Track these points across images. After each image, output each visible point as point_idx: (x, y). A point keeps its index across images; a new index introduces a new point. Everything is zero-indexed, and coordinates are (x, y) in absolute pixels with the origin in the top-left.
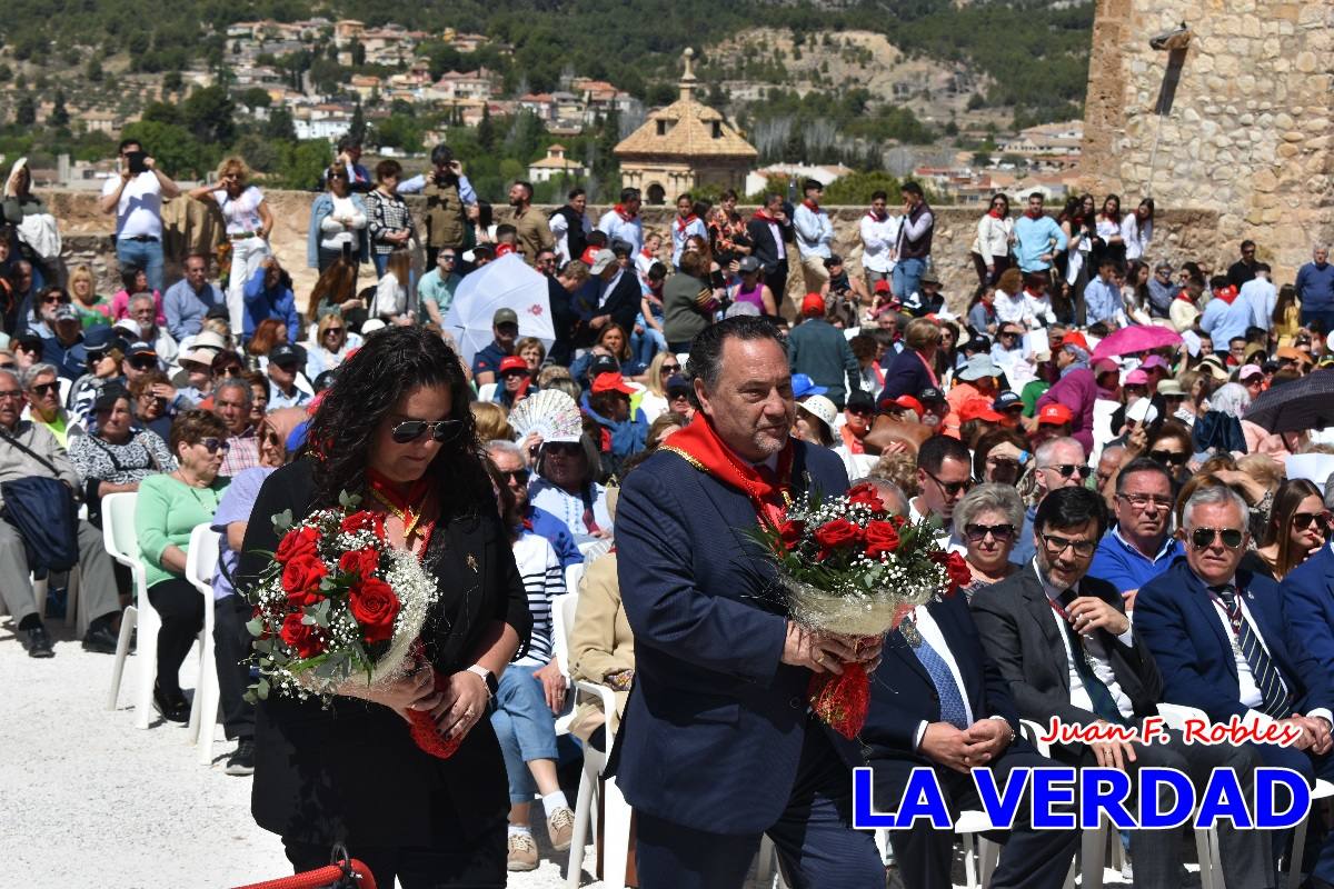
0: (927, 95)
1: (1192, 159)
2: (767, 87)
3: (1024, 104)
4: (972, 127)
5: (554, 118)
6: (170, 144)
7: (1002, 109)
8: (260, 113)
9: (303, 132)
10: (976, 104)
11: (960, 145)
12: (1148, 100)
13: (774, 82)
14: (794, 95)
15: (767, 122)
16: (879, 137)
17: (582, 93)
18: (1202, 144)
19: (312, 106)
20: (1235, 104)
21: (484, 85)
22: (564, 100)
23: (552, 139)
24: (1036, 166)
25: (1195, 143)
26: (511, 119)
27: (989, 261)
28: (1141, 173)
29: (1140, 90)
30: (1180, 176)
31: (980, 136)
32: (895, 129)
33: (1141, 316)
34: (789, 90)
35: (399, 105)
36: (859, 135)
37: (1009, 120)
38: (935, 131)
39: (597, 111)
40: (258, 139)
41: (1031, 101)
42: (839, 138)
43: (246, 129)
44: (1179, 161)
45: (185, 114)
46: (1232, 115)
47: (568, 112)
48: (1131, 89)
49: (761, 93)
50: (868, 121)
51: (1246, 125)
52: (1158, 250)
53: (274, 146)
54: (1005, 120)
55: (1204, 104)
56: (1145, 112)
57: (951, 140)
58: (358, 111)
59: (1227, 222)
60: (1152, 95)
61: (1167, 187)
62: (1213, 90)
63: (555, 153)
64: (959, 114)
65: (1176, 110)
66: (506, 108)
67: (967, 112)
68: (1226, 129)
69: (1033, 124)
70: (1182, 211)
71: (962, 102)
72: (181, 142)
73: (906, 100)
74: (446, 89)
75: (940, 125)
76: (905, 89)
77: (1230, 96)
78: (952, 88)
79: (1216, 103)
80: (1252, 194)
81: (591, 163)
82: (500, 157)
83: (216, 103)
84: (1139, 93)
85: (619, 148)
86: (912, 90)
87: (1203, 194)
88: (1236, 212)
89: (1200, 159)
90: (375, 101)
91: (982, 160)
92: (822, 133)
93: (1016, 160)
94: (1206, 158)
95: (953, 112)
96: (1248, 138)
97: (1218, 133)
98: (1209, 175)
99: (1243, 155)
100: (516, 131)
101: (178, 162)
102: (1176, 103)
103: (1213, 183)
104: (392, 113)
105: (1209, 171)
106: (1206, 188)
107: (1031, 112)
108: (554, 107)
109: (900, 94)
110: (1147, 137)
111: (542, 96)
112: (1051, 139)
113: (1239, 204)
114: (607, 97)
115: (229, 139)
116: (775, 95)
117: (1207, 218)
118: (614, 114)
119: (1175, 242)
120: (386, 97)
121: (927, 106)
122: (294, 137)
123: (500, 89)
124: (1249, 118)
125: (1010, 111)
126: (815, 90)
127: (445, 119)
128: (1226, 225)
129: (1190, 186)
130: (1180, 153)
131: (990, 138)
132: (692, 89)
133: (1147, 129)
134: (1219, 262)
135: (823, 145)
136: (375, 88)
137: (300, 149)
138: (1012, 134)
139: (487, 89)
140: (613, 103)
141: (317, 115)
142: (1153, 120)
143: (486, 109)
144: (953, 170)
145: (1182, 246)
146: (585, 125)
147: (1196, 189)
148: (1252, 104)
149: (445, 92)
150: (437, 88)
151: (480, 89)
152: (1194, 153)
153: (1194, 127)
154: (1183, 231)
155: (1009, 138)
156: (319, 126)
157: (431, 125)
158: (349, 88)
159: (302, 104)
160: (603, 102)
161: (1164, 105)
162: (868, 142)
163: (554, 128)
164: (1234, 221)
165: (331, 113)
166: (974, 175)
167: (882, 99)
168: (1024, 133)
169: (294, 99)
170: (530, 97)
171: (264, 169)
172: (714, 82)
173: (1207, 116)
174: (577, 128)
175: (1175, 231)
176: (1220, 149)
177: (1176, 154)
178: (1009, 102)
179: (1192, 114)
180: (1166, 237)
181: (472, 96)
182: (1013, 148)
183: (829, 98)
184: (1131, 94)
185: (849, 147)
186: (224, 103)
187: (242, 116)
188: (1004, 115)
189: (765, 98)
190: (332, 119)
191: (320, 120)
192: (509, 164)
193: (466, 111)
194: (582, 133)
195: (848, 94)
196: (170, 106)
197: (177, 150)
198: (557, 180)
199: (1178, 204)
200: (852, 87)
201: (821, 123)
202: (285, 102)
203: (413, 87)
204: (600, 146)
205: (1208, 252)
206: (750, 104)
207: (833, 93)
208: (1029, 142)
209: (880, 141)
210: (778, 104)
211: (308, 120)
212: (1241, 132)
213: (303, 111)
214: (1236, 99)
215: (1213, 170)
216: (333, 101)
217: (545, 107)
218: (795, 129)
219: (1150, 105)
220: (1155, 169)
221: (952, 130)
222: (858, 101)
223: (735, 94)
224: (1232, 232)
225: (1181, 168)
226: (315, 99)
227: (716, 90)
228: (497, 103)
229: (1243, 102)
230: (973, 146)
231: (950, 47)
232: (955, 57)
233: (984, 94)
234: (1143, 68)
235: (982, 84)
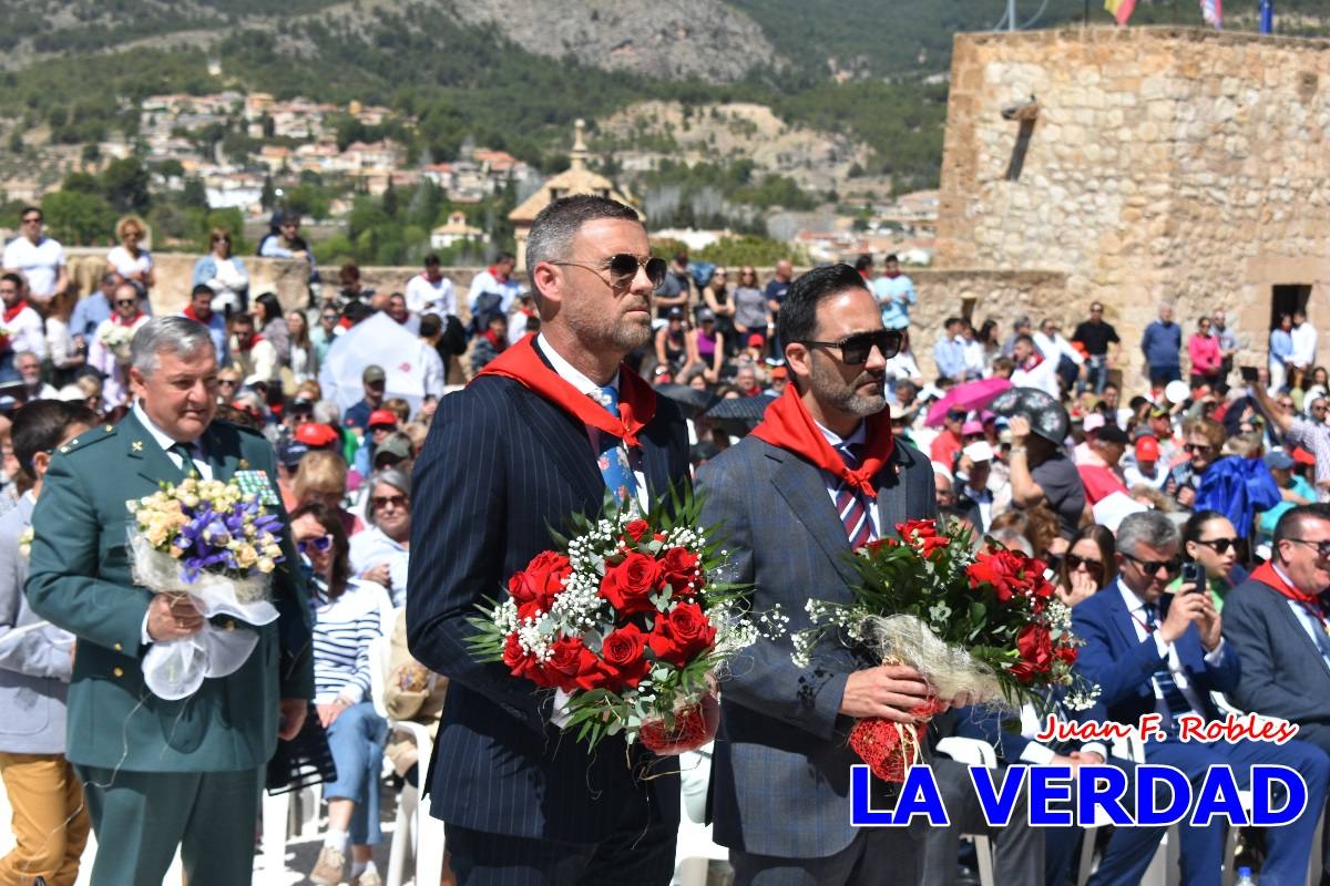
0: (809, 165)
1: (1041, 223)
2: (657, 157)
3: (900, 174)
4: (852, 195)
5: (455, 187)
6: (86, 212)
7: (879, 178)
8: (175, 183)
9: (215, 200)
10: (856, 173)
11: (840, 211)
12: (1000, 168)
13: (665, 151)
14: (684, 164)
15: (658, 190)
16: (764, 204)
17: (481, 163)
18: (1051, 210)
19: (225, 176)
20: (1082, 171)
21: (389, 155)
22: (465, 170)
23: (452, 207)
24: (912, 231)
25: (1045, 208)
26: (414, 188)
28: (994, 236)
29: (993, 157)
30: (1031, 239)
31: (860, 204)
32: (779, 196)
34: (678, 160)
35: (307, 175)
36: (745, 202)
37: (887, 187)
38: (818, 198)
39: (496, 180)
40: (171, 207)
41: (907, 170)
42: (726, 205)
43: (161, 198)
44: (1029, 224)
45: (102, 184)
46: (1079, 182)
47: (469, 181)
48: (983, 157)
49: (652, 163)
50: (753, 190)
51: (1093, 191)
52: (1010, 309)
53: (187, 215)
54: (882, 187)
55: (1051, 171)
56: (996, 179)
57: (831, 207)
58: (268, 180)
59: (1075, 282)
60: (1003, 162)
61: (1018, 249)
62: (1061, 158)
63: (456, 220)
64: (840, 182)
65: (1027, 176)
66: (408, 178)
67: (846, 180)
68: (1073, 195)
69: (908, 191)
70: (1032, 273)
71: (842, 170)
72: (97, 211)
73: (789, 169)
74: (352, 159)
75: (821, 193)
76: (788, 158)
77: (1077, 163)
78: (833, 158)
79: (1065, 170)
80: (1098, 257)
81: (490, 229)
82: (403, 223)
83: (132, 173)
84: (993, 161)
85: (515, 215)
86: (795, 159)
87: (1053, 256)
88: (1084, 273)
89: (1049, 222)
90: (285, 171)
91: (861, 226)
92: (710, 201)
93: (893, 226)
94: (1054, 222)
95: (833, 181)
96: (1094, 202)
97: (1066, 198)
98: (1058, 239)
99: (1090, 220)
100: (419, 200)
101: (95, 230)
102: (1026, 170)
103: (1062, 245)
104: (301, 183)
105: (1058, 234)
106: (1055, 250)
107: (907, 181)
108: (455, 176)
109: (785, 164)
110: (999, 203)
111: (446, 166)
112: (926, 206)
113: (1086, 265)
114: (506, 167)
115: (144, 208)
116: (666, 165)
117: (1056, 278)
118: (512, 183)
119: (1025, 302)
120: (296, 168)
121: (809, 175)
122: (207, 206)
123: (403, 160)
124: (1094, 184)
125: (888, 179)
126: (704, 160)
127: (350, 188)
128: (1075, 286)
129: (1040, 248)
130: (1030, 217)
131: (869, 205)
132: (584, 160)
133: (1000, 195)
134: (1068, 319)
135: (711, 212)
136: (285, 159)
137: (212, 217)
138: (888, 201)
139: (392, 159)
140: (511, 173)
141: (229, 184)
142: (1005, 186)
143: (390, 179)
144: (834, 235)
145: (1033, 304)
146: (485, 193)
147: (1046, 251)
148: (1098, 169)
149: (352, 161)
150: (345, 159)
151: (385, 159)
152: (1044, 217)
153: (1044, 193)
154: (1032, 292)
155: (886, 205)
156: (232, 193)
157: (338, 193)
158: (260, 159)
159: (215, 174)
160: (501, 172)
161: (1014, 171)
162: (753, 209)
163: (455, 196)
164: (1083, 281)
165: (243, 181)
166: (854, 240)
167: (766, 168)
168: (901, 200)
169: (206, 170)
170: (433, 167)
171: (179, 236)
172: (607, 153)
173: (1056, 182)
174: (477, 197)
175: (1027, 291)
176: (1068, 214)
177: (1027, 219)
178: (887, 171)
179: (1041, 180)
180: (1017, 297)
181: (377, 166)
182: (890, 214)
183: (716, 167)
184: (984, 162)
185: (735, 214)
186: (140, 173)
187: (156, 185)
188: (882, 183)
189: (656, 168)
190: (243, 188)
191: (234, 190)
192: (412, 231)
193: (371, 181)
194: (482, 201)
195: (735, 164)
196: (88, 177)
197: (93, 218)
198: (459, 246)
199: (1029, 265)
200: (738, 157)
201: (708, 192)
202: (198, 172)
203: (321, 158)
204: (499, 212)
205: (1057, 310)
206: (641, 174)
207: (720, 163)
208: (906, 208)
209: (764, 207)
210: (668, 173)
211: (220, 189)
212: (1087, 197)
213: (216, 181)
214: (1083, 167)
215: (1062, 233)
216: (245, 171)
217: (446, 177)
218: (685, 196)
219: (1002, 171)
220: (1007, 232)
221: (833, 197)
222: (744, 171)
223: (627, 164)
224: (1080, 292)
225: (1031, 231)
226: (227, 168)
227: (609, 160)
228: (402, 173)
229: (1090, 168)
230: (853, 212)
231: (829, 120)
232: (836, 129)
233: (863, 164)
234: (996, 137)
235: (861, 154)
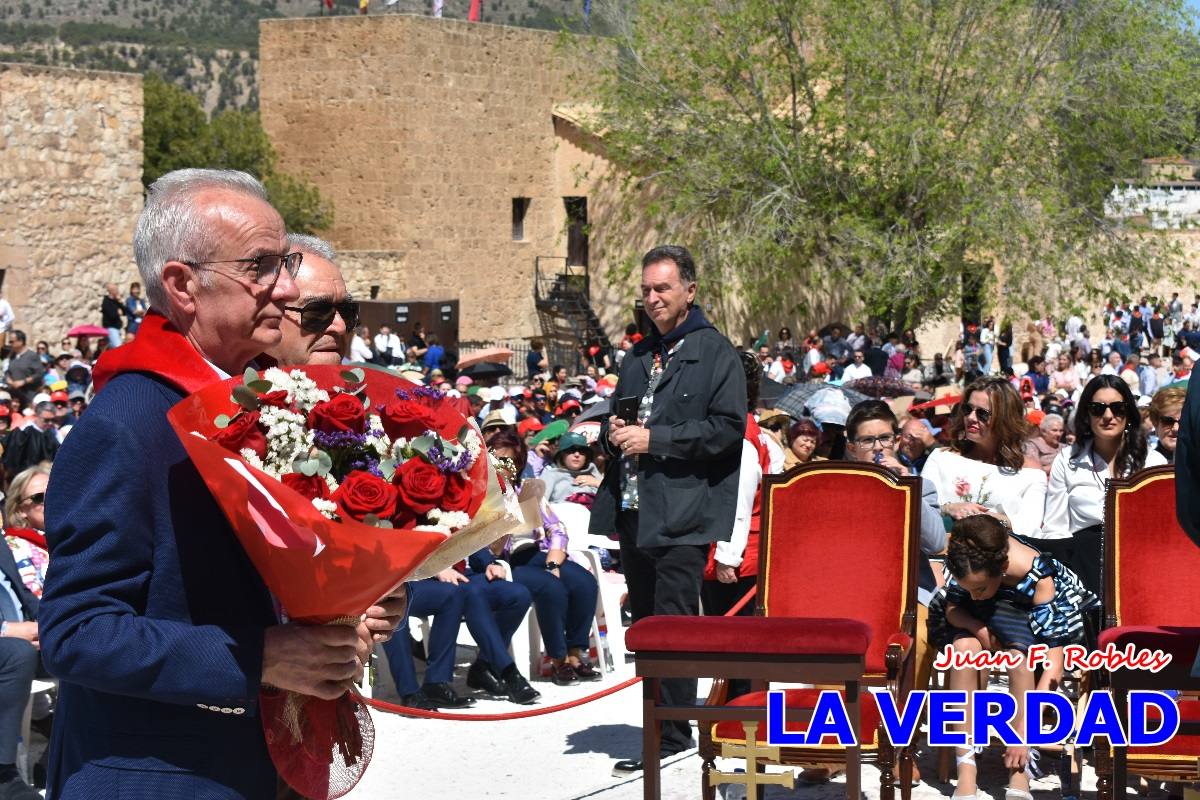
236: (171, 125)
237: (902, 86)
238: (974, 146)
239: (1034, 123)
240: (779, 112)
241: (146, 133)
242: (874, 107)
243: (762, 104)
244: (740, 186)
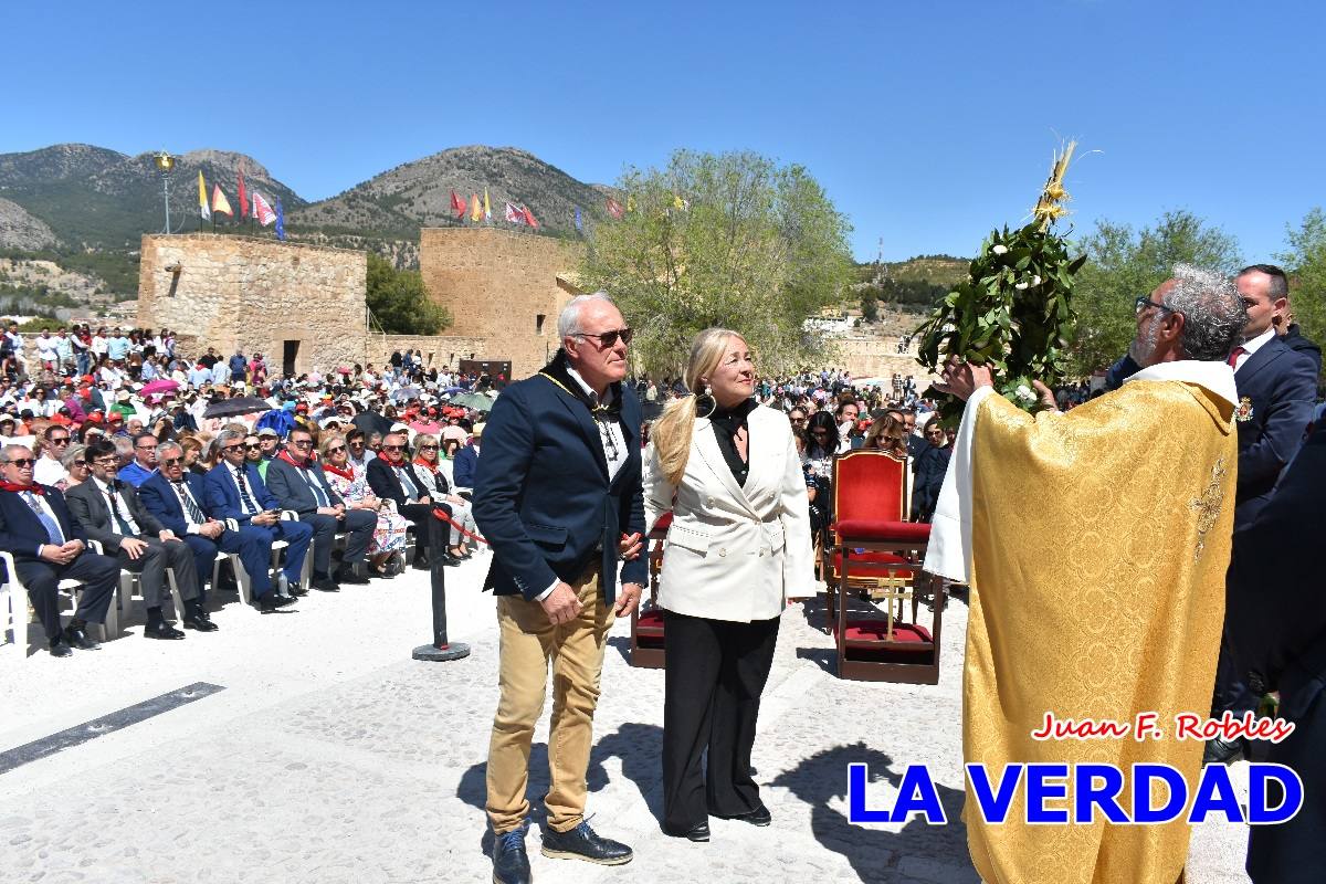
0: (75, 288)
1: (185, 315)
3: (119, 293)
4: (97, 302)
7: (109, 295)
10: (98, 292)
11: (91, 308)
12: (165, 292)
14: (13, 287)
18: (189, 309)
20: (202, 294)
25: (186, 308)
27: (98, 355)
28: (163, 320)
29: (162, 287)
30: (179, 321)
31: (101, 306)
32: (61, 302)
33: (165, 376)
34: (10, 284)
36: (44, 304)
37: (113, 299)
38: (80, 303)
41: (122, 292)
42: (35, 305)
44: (179, 315)
46: (200, 298)
48: (157, 287)
50: (48, 298)
51: (207, 302)
54: (111, 299)
55: (188, 293)
56: (164, 296)
57: (87, 306)
59: (200, 340)
60: (167, 289)
61: (174, 325)
62: (192, 288)
64: (90, 296)
65: (177, 296)
67: (94, 295)
68: (197, 304)
69: (123, 301)
70: (180, 335)
71: (91, 291)
73: (66, 290)
75: (82, 301)
76: (65, 285)
77: (199, 291)
78: (87, 286)
79: (194, 293)
80: (210, 329)
84: (162, 289)
86: (68, 286)
87: (190, 329)
88: (204, 336)
89: (188, 315)
91: (101, 315)
92: (27, 303)
93: (117, 315)
94: (190, 314)
95: (88, 295)
96: (207, 307)
97: (195, 305)
98: (192, 321)
99: (206, 314)
102: (177, 293)
103: (194, 324)
105: (192, 319)
106: (191, 326)
107: (123, 296)
109: (63, 288)
110: (165, 306)
113: (205, 332)
117: (192, 338)
119: (179, 347)
121: (75, 293)
124: (207, 299)
125: (113, 295)
126: (23, 285)
129: (184, 325)
130: (180, 312)
131: (105, 306)
133: (165, 303)
135: (28, 308)
142: (168, 299)
145: (182, 348)
147: (187, 326)
148: (208, 293)
152: (186, 312)
153: (185, 303)
154: (182, 343)
155: (113, 306)
161: (172, 293)
162: (49, 307)
164: (204, 339)
167: (54, 289)
168: (120, 304)
173: (190, 298)
175: (179, 342)
176: (196, 311)
177: (178, 313)
178: (113, 292)
179: (184, 297)
180: (175, 345)
183: (29, 288)
184: (158, 289)
185: (40, 309)
188: (110, 297)
195: (39, 287)
199: (178, 331)
200: (40, 284)
201: (26, 299)
205: (194, 351)
207: (31, 286)
208: (122, 308)
209: (54, 306)
212: (204, 305)
214: (202, 292)
215: (194, 319)
218: (15, 301)
220: (167, 318)
221: (87, 302)
222: (43, 290)
224: (202, 344)
225: (180, 318)
229: (205, 293)
230: (98, 309)
231: (85, 269)
232: (87, 273)
233: (101, 288)
234: (163, 280)
235: (100, 284)
236: (379, 276)
237: (717, 270)
238: (748, 299)
239: (776, 289)
240: (661, 279)
241: (368, 279)
242: (704, 280)
243: (654, 276)
244: (642, 313)
